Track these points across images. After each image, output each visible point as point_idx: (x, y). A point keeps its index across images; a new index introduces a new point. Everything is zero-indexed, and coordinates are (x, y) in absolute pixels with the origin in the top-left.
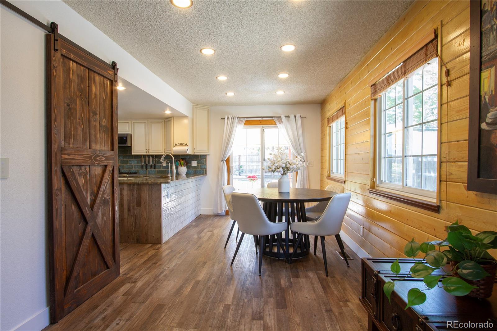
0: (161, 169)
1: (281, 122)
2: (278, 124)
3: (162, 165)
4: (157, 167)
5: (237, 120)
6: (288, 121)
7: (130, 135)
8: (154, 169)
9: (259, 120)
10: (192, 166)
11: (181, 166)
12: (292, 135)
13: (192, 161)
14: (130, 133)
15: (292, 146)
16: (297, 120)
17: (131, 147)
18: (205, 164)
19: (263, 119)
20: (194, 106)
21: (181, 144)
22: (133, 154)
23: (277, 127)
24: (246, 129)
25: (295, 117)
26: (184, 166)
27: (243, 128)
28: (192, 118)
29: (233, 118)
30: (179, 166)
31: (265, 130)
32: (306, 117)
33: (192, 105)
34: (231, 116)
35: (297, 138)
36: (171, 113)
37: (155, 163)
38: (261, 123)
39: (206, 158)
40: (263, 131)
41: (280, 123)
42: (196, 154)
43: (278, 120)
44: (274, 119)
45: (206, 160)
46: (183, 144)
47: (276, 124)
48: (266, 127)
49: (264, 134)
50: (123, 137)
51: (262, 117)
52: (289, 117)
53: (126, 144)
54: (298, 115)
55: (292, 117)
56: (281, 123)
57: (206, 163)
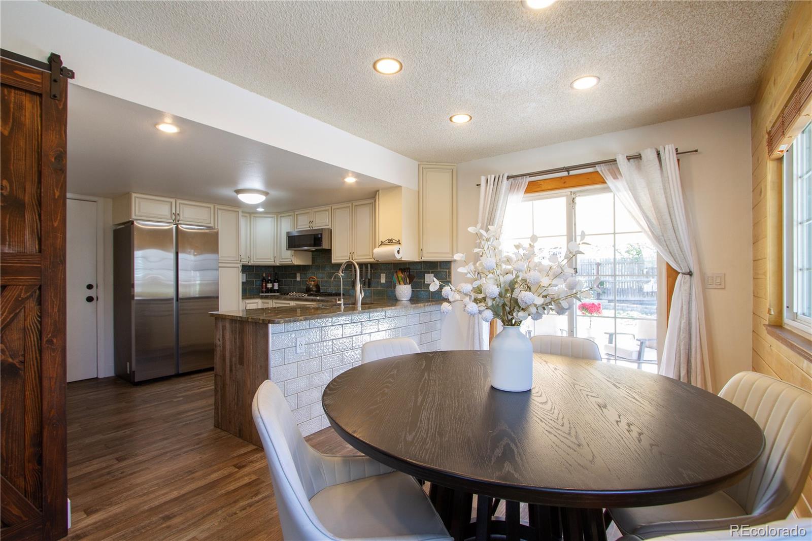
0: (379, 289)
1: (616, 174)
2: (610, 182)
3: (380, 281)
4: (373, 284)
5: (505, 183)
6: (639, 168)
7: (330, 231)
8: (369, 287)
9: (561, 178)
10: (426, 283)
11: (400, 284)
12: (650, 204)
13: (426, 275)
14: (329, 227)
15: (652, 233)
16: (663, 161)
17: (330, 250)
18: (448, 280)
19: (572, 173)
20: (421, 166)
21: (390, 242)
22: (333, 262)
23: (608, 190)
24: (531, 202)
25: (658, 154)
26: (405, 284)
27: (522, 201)
28: (417, 189)
29: (497, 180)
30: (397, 284)
31: (578, 200)
32: (696, 151)
33: (417, 163)
34: (493, 176)
35: (666, 210)
36: (356, 182)
37: (369, 278)
38: (564, 183)
39: (449, 268)
40: (572, 203)
41: (615, 178)
42: (424, 259)
43: (609, 170)
44: (598, 168)
45: (450, 272)
46: (394, 241)
47: (604, 182)
48: (581, 191)
49: (574, 209)
50: (318, 234)
51: (568, 169)
52: (638, 157)
53: (320, 246)
54: (667, 147)
55: (649, 155)
56: (619, 177)
57: (450, 278)
